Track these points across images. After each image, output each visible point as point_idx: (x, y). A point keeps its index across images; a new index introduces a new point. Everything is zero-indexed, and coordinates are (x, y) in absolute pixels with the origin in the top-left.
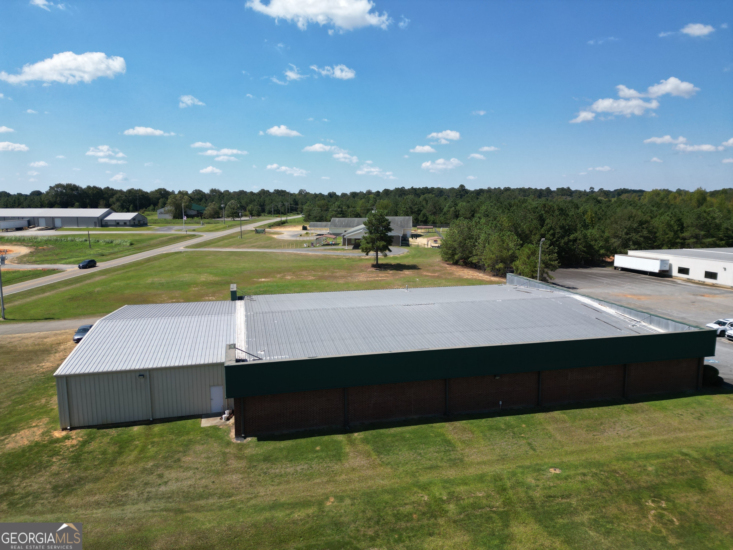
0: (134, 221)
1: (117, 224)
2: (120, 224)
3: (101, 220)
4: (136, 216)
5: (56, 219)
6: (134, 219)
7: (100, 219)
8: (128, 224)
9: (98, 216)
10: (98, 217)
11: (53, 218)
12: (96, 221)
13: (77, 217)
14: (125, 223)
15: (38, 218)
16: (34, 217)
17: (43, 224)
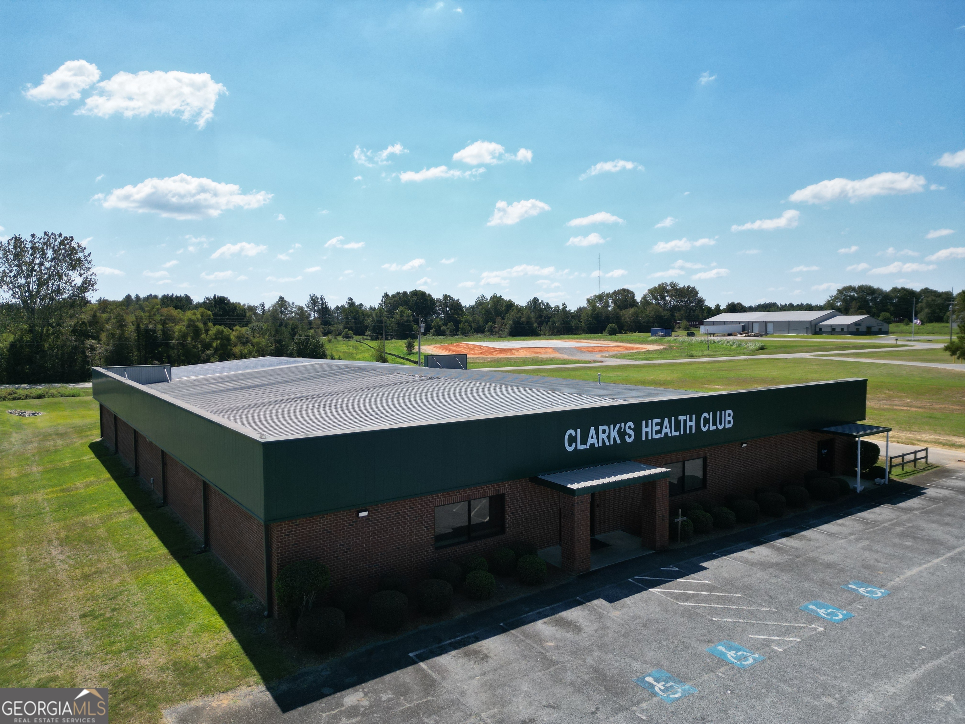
0: (858, 327)
1: (833, 330)
2: (836, 330)
3: (816, 325)
4: (861, 321)
5: (768, 324)
6: (857, 324)
7: (813, 323)
8: (845, 330)
10: (810, 321)
11: (766, 323)
12: (808, 326)
13: (789, 321)
14: (842, 330)
15: (753, 322)
16: (749, 322)
17: (756, 329)
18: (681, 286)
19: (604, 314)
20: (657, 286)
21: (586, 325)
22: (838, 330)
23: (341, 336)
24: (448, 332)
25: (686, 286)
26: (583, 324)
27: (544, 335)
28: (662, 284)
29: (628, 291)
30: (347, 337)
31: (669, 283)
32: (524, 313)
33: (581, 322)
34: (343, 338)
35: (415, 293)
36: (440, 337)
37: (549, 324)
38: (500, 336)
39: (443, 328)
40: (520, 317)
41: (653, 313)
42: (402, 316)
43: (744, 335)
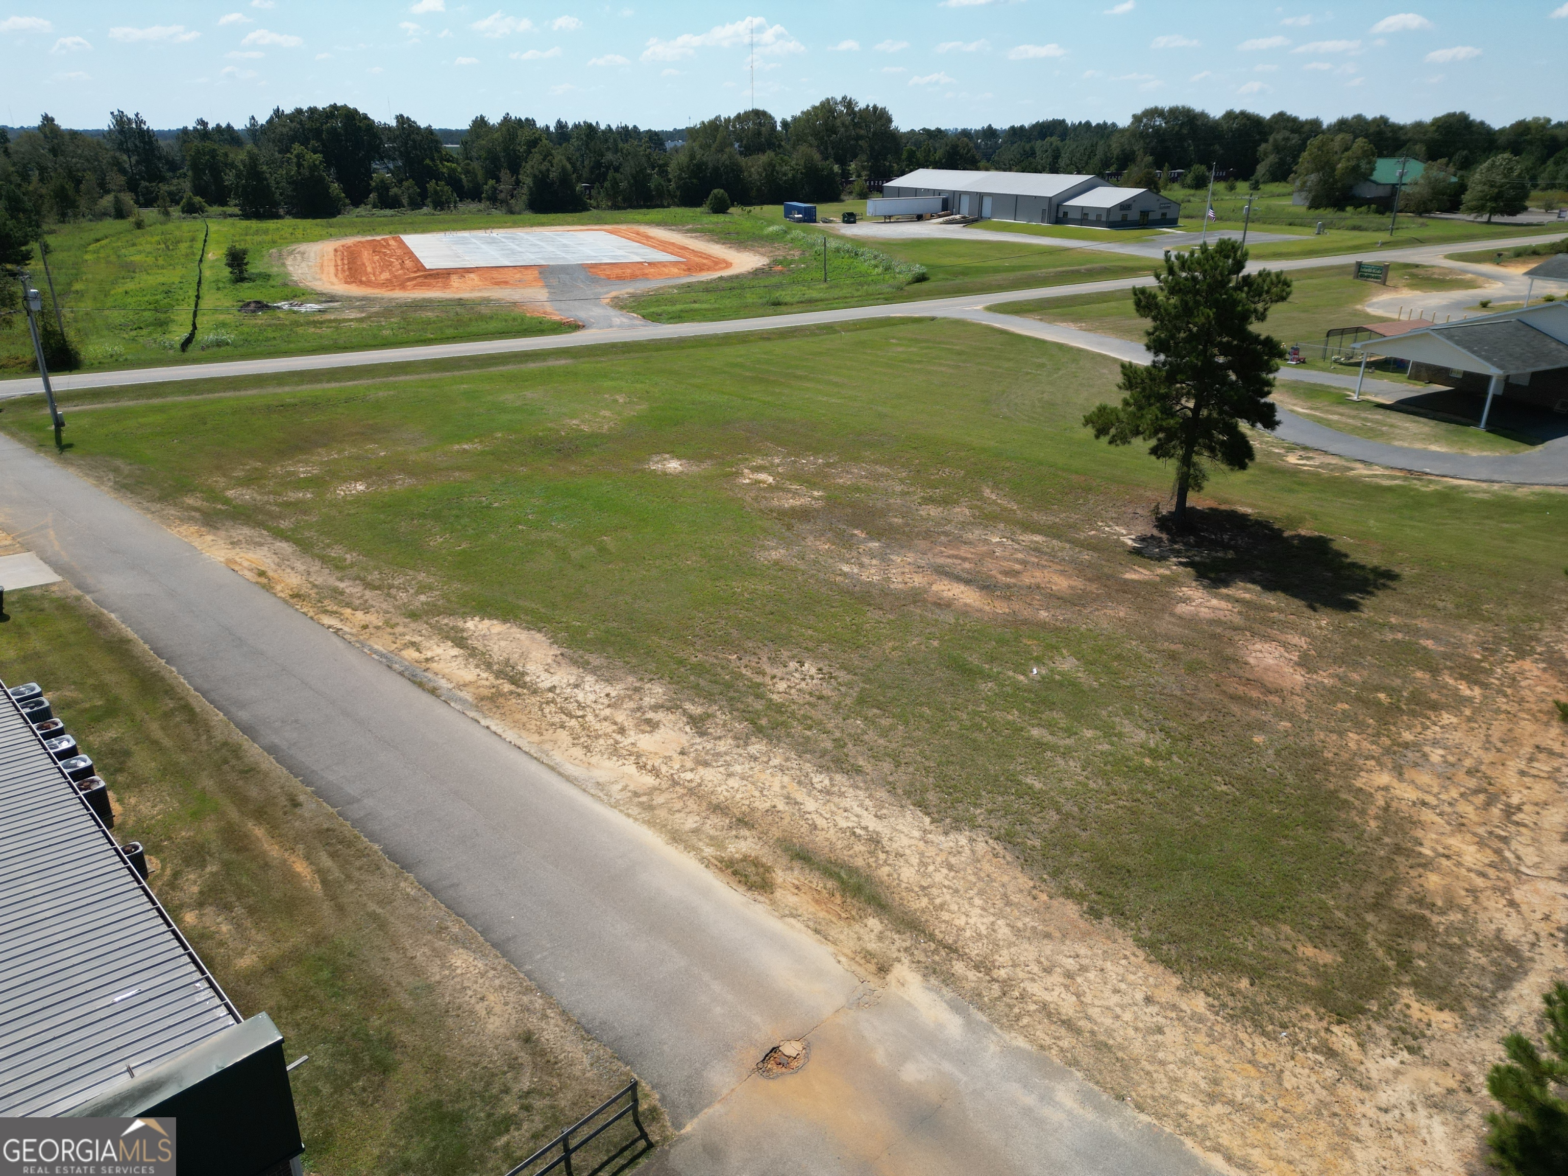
0: (1124, 213)
1: (1086, 217)
2: (1089, 218)
3: (1059, 205)
4: (1134, 199)
6: (1124, 206)
7: (1055, 202)
9: (1050, 194)
10: (1050, 198)
11: (981, 196)
12: (1047, 205)
13: (1017, 196)
14: (1099, 216)
15: (961, 193)
16: (954, 192)
17: (965, 209)
18: (862, 105)
19: (710, 165)
20: (817, 104)
21: (678, 188)
22: (1092, 217)
23: (179, 208)
24: (405, 201)
25: (871, 106)
26: (673, 185)
27: (597, 207)
28: (828, 100)
29: (764, 114)
30: (191, 210)
31: (839, 99)
32: (555, 161)
33: (669, 181)
34: (183, 212)
35: (334, 111)
36: (388, 212)
37: (607, 184)
38: (511, 212)
39: (394, 190)
40: (548, 170)
41: (802, 162)
42: (299, 165)
43: (941, 220)
